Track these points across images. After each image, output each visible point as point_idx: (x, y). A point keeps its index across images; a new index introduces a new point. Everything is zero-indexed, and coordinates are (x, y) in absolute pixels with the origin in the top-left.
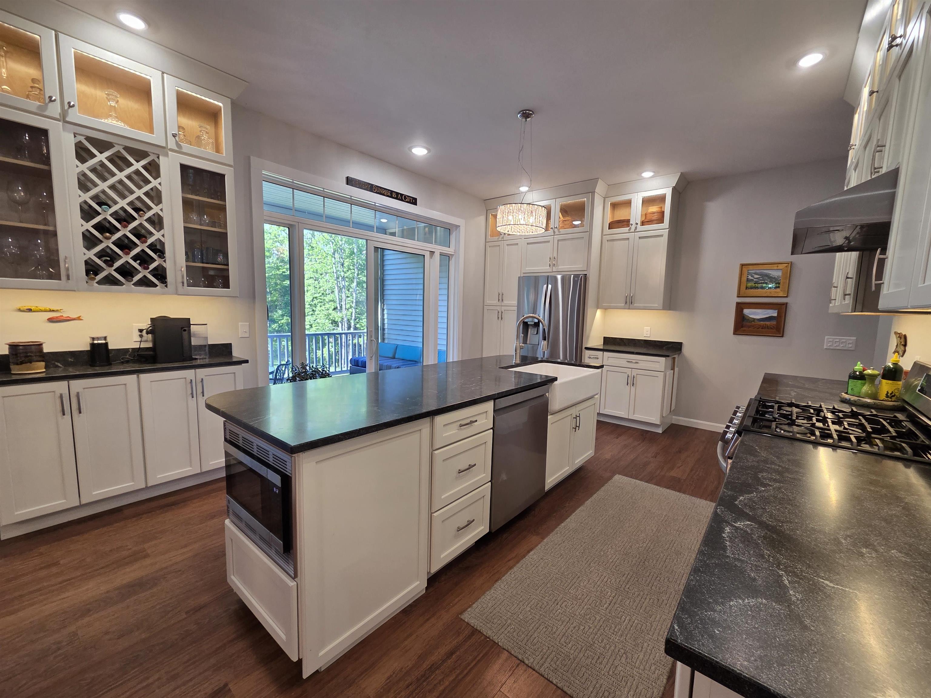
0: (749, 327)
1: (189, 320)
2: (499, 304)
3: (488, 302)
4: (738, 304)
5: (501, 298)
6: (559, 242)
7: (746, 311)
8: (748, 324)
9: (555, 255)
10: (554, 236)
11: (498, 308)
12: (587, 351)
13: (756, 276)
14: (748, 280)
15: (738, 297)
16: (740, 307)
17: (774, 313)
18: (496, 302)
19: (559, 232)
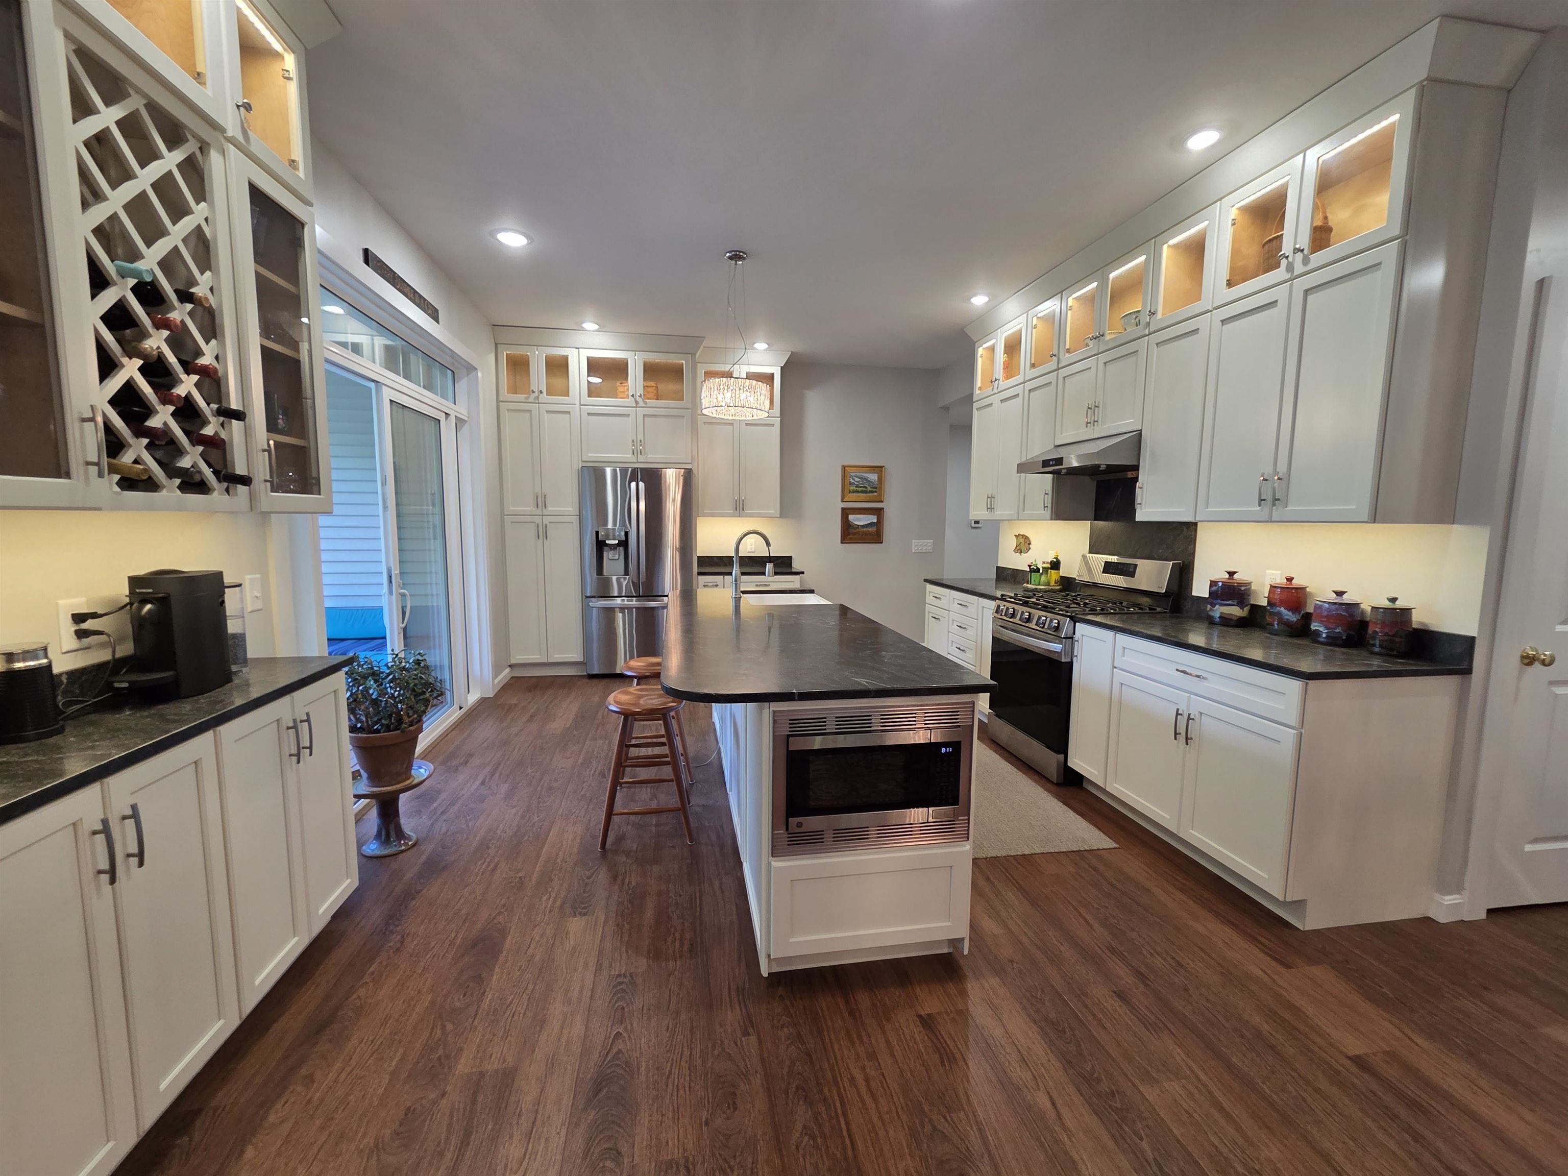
0: (854, 534)
1: (219, 575)
2: (539, 512)
3: (511, 508)
4: (843, 509)
5: (541, 502)
6: (646, 419)
7: (851, 517)
8: (854, 531)
9: (640, 437)
10: (636, 407)
11: (537, 519)
12: (700, 578)
13: (857, 479)
14: (851, 484)
15: (842, 501)
16: (845, 512)
17: (874, 519)
18: (530, 509)
19: (645, 403)
